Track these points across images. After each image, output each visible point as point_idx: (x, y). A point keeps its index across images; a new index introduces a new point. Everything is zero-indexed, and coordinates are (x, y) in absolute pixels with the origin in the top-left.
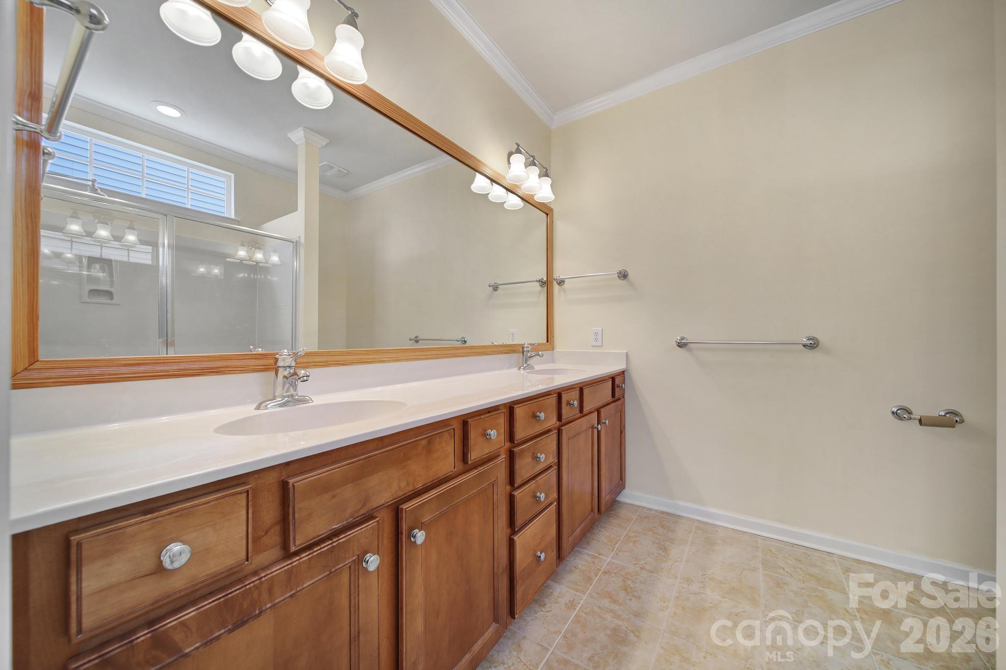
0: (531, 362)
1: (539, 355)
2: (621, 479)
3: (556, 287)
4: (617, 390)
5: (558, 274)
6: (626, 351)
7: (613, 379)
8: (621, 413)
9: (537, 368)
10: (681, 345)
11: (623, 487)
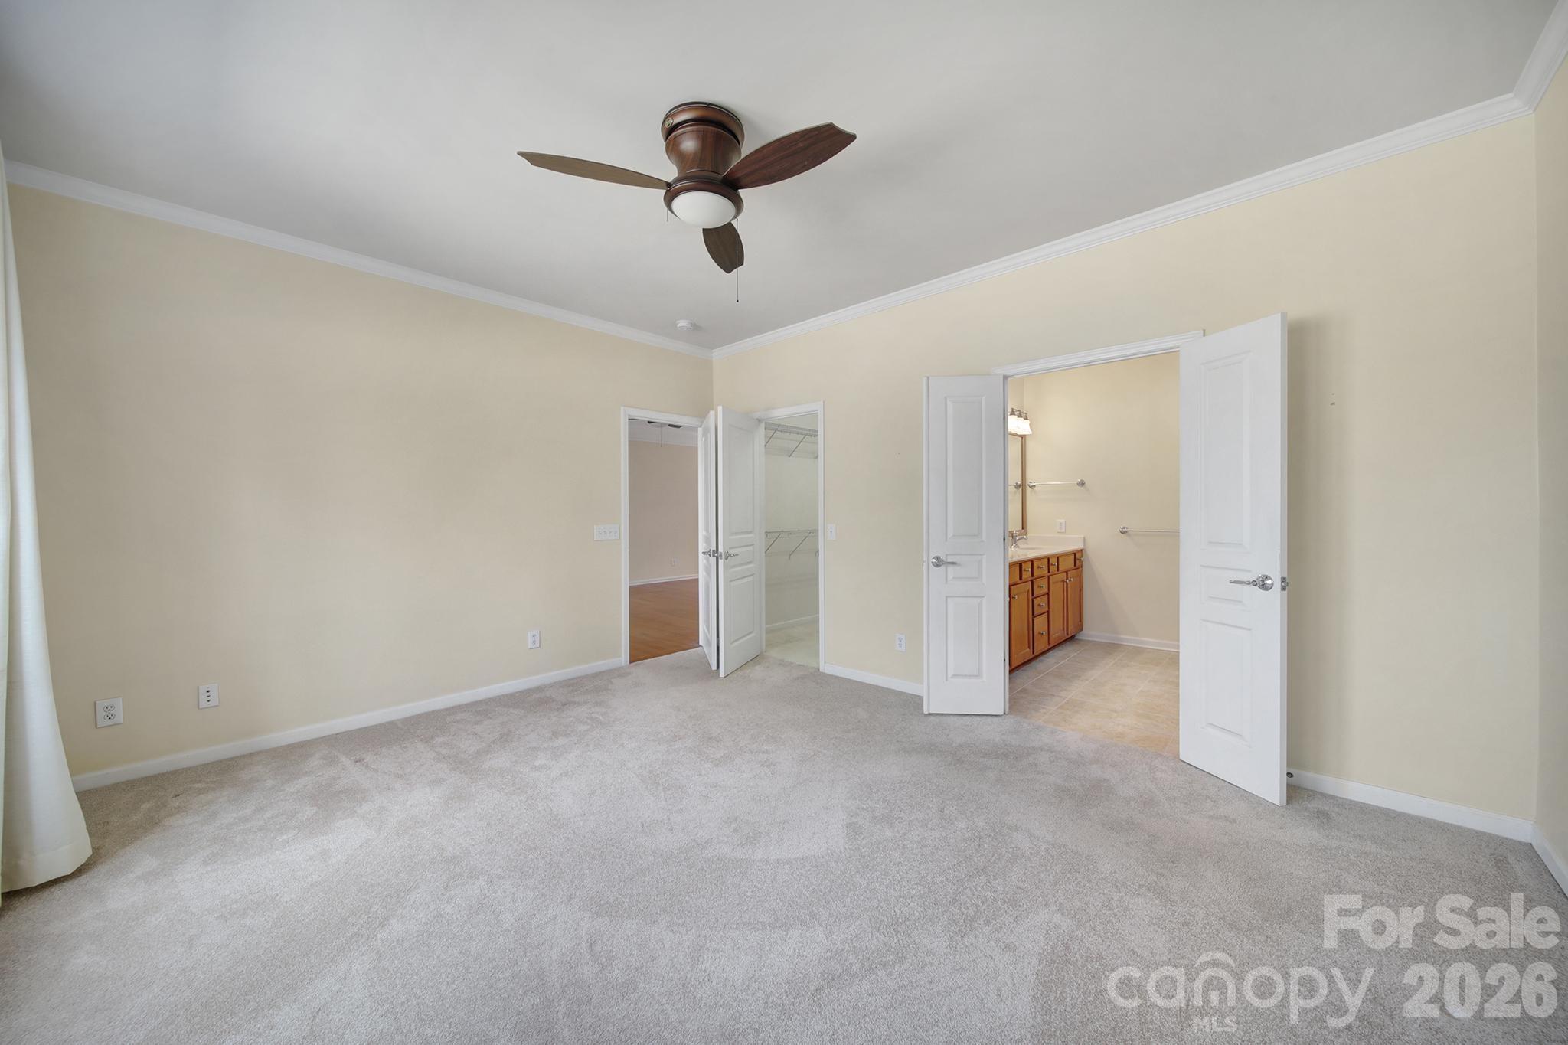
0: (1018, 543)
1: (1023, 538)
2: (1080, 621)
3: (1028, 490)
4: (1077, 562)
5: (1031, 479)
6: (1082, 536)
7: (1075, 554)
8: (1080, 578)
9: (1021, 546)
10: (1123, 532)
11: (1082, 630)
